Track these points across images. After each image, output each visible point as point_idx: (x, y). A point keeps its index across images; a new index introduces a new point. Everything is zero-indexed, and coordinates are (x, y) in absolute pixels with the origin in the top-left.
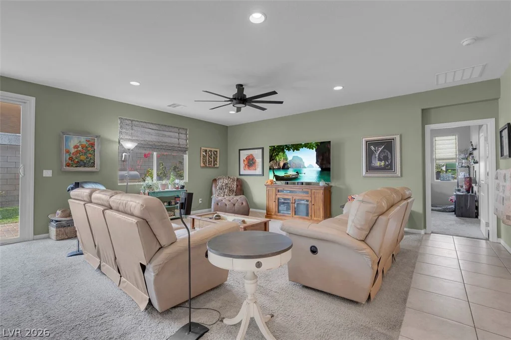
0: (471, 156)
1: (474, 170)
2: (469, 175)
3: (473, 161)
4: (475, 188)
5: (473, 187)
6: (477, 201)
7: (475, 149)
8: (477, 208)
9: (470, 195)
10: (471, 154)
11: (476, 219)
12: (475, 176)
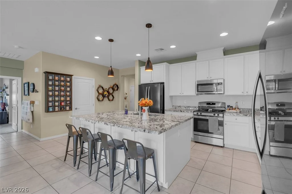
0: (4, 92)
1: (5, 98)
2: (2, 101)
3: (6, 94)
4: (7, 108)
5: (6, 108)
6: (8, 115)
7: (7, 88)
8: (8, 118)
9: (4, 112)
10: (4, 90)
11: (8, 124)
12: (6, 102)
